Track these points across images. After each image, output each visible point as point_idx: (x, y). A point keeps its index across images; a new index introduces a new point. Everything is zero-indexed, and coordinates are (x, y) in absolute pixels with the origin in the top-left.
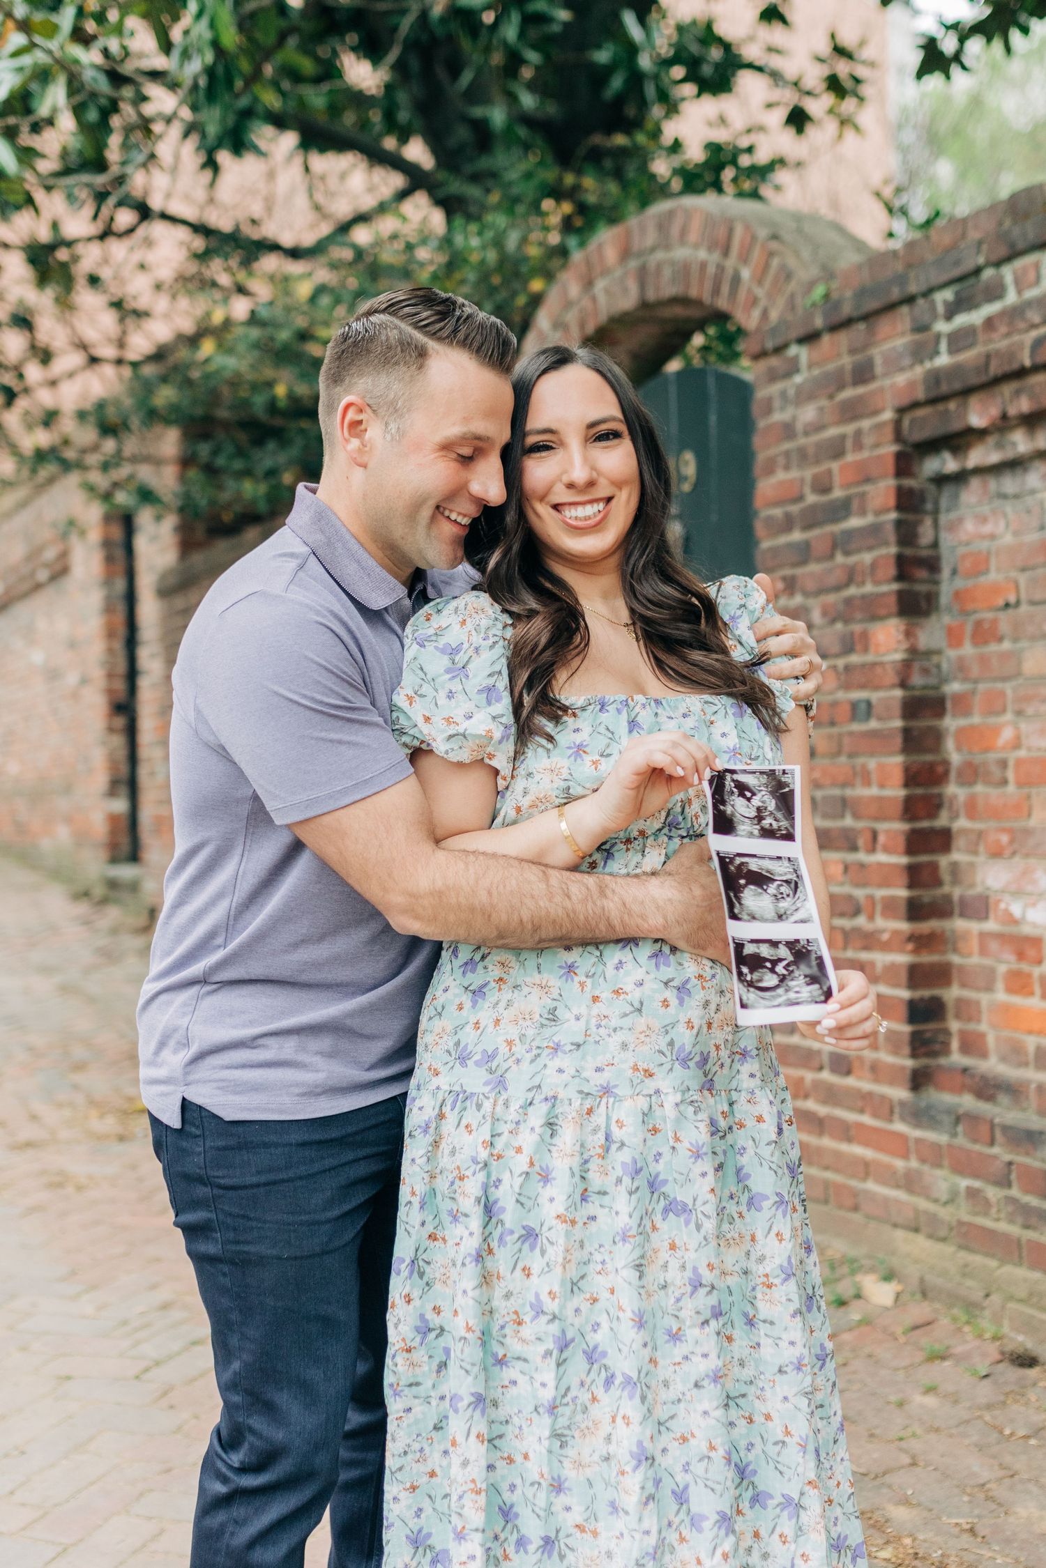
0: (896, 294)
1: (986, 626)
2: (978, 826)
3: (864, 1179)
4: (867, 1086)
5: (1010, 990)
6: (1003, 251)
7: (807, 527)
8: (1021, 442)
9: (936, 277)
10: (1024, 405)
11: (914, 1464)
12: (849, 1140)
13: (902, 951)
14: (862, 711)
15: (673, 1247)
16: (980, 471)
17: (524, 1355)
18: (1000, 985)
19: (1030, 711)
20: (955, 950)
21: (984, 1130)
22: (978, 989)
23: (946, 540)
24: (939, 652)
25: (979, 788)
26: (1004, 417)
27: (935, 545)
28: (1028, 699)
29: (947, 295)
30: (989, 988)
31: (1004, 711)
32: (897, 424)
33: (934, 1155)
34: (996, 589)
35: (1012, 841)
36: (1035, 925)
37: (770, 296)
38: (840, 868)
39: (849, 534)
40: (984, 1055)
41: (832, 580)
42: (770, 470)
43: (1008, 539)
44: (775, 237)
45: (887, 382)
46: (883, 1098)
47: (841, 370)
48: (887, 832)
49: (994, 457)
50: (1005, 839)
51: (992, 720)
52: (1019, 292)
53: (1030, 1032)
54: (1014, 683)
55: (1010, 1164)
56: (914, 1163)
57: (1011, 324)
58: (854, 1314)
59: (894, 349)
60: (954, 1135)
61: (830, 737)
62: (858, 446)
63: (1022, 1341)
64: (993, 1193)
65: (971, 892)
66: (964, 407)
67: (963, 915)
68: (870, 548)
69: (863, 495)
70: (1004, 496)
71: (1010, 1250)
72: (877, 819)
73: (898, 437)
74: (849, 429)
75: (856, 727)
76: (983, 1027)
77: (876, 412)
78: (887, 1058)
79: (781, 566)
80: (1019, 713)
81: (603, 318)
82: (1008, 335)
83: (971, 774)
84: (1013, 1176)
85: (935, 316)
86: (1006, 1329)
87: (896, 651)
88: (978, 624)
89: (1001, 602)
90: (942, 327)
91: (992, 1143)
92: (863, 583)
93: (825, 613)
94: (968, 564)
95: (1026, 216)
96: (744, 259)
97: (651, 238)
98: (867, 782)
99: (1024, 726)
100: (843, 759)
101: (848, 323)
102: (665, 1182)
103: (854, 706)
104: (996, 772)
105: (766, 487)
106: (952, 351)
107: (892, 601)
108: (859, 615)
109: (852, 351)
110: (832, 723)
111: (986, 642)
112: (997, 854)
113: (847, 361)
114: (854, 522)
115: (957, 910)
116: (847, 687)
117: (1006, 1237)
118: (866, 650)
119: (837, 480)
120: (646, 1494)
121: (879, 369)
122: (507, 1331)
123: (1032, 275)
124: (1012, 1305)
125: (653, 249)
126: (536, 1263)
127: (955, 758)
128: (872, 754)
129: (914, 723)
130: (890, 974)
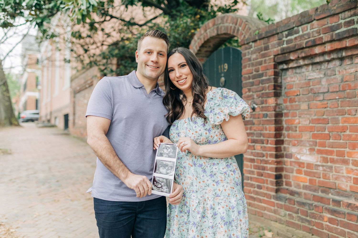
0: (275, 32)
1: (292, 99)
2: (290, 139)
3: (264, 211)
4: (265, 192)
5: (297, 173)
6: (299, 24)
7: (253, 79)
8: (301, 62)
9: (284, 29)
10: (303, 55)
12: (261, 202)
13: (274, 165)
14: (266, 116)
16: (292, 68)
18: (295, 172)
19: (302, 116)
20: (284, 164)
21: (292, 202)
22: (290, 173)
23: (283, 82)
24: (282, 104)
25: (290, 132)
26: (298, 57)
27: (281, 83)
28: (302, 114)
29: (286, 33)
30: (292, 172)
31: (296, 116)
32: (274, 58)
33: (281, 207)
34: (295, 92)
35: (298, 143)
36: (303, 160)
37: (246, 33)
38: (260, 147)
39: (263, 81)
40: (291, 186)
41: (259, 89)
42: (245, 67)
43: (298, 82)
44: (247, 21)
45: (272, 50)
46: (269, 194)
47: (261, 48)
48: (271, 140)
49: (295, 65)
50: (296, 142)
51: (294, 118)
52: (303, 32)
53: (302, 182)
54: (299, 111)
55: (298, 209)
56: (276, 208)
57: (301, 38)
59: (274, 43)
60: (285, 203)
61: (258, 121)
62: (265, 63)
64: (294, 215)
65: (288, 153)
66: (289, 55)
67: (286, 157)
68: (268, 83)
69: (266, 73)
70: (297, 73)
71: (298, 227)
72: (268, 138)
73: (274, 61)
74: (263, 59)
75: (264, 119)
76: (291, 180)
77: (270, 56)
78: (270, 186)
80: (300, 117)
81: (209, 37)
82: (300, 41)
83: (288, 129)
84: (299, 212)
85: (283, 37)
87: (273, 104)
88: (291, 99)
89: (296, 94)
90: (285, 39)
91: (294, 205)
92: (266, 90)
93: (257, 96)
94: (288, 87)
95: (305, 17)
96: (240, 25)
97: (220, 21)
98: (266, 130)
99: (301, 119)
100: (261, 125)
101: (263, 38)
103: (264, 115)
104: (294, 129)
105: (244, 71)
106: (287, 44)
107: (273, 94)
108: (265, 96)
109: (264, 44)
110: (259, 118)
111: (292, 102)
112: (294, 145)
113: (263, 46)
114: (264, 78)
115: (285, 156)
116: (262, 111)
117: (298, 224)
118: (266, 103)
119: (260, 69)
121: (270, 48)
123: (306, 29)
125: (220, 24)
127: (285, 126)
128: (268, 124)
129: (277, 118)
130: (271, 169)
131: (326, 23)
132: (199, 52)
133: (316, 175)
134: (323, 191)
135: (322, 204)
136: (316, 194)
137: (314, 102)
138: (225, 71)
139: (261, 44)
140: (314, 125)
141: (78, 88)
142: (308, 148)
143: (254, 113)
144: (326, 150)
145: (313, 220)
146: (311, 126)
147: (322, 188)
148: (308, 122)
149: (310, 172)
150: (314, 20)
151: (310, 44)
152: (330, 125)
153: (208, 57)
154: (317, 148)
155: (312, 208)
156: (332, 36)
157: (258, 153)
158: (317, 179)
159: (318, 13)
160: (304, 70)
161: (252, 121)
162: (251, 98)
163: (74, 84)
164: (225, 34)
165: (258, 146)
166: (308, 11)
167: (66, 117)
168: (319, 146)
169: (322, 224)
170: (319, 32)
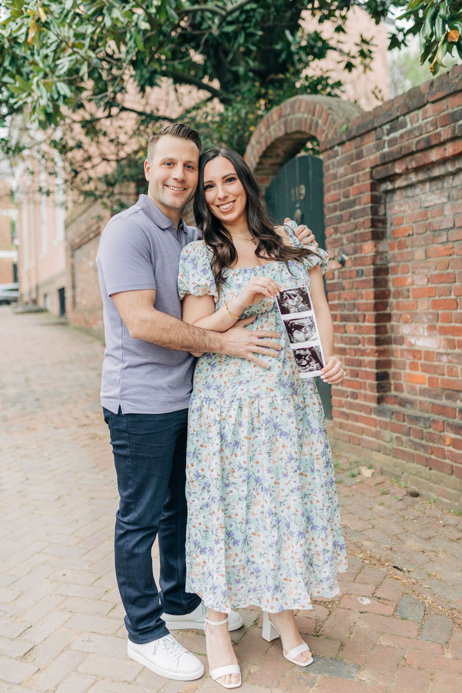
0: (370, 127)
1: (402, 242)
2: (400, 312)
3: (362, 434)
4: (363, 402)
5: (411, 369)
6: (406, 110)
7: (342, 210)
8: (413, 178)
9: (384, 121)
10: (414, 165)
11: (373, 528)
12: (357, 421)
13: (374, 356)
14: (360, 273)
15: (284, 446)
16: (400, 188)
17: (235, 482)
18: (407, 367)
19: (417, 272)
20: (393, 356)
21: (401, 417)
22: (400, 369)
23: (389, 213)
24: (386, 252)
25: (400, 299)
26: (407, 169)
27: (385, 215)
28: (416, 268)
29: (387, 127)
30: (404, 368)
31: (408, 272)
32: (371, 173)
33: (385, 426)
34: (405, 230)
35: (411, 317)
36: (419, 346)
37: (328, 129)
38: (353, 328)
39: (355, 212)
40: (402, 391)
41: (350, 228)
42: (329, 191)
43: (410, 212)
44: (330, 108)
45: (367, 158)
46: (368, 406)
47: (352, 154)
48: (369, 315)
49: (404, 183)
50: (409, 316)
51: (404, 275)
52: (412, 125)
53: (418, 383)
54: (412, 262)
55: (410, 428)
56: (378, 429)
57: (409, 136)
58: (358, 480)
59: (370, 146)
60: (392, 419)
61: (350, 283)
62: (358, 181)
63: (414, 488)
64: (404, 438)
65: (398, 335)
66: (394, 165)
67: (395, 343)
68: (362, 217)
69: (360, 198)
70: (408, 197)
71: (411, 458)
72: (365, 311)
73: (372, 177)
74: (355, 175)
75: (358, 279)
76: (402, 382)
77: (364, 169)
78: (369, 393)
79: (332, 224)
80: (413, 273)
81: (273, 139)
82: (408, 140)
83: (398, 294)
84: (411, 432)
85: (383, 135)
86: (409, 484)
87: (371, 252)
88: (400, 242)
89: (407, 234)
90: (386, 138)
91: (404, 421)
92: (360, 229)
93: (347, 240)
94: (396, 221)
95: (414, 98)
96: (320, 117)
97: (288, 111)
98: (362, 298)
99: (415, 277)
100: (354, 290)
101: (354, 138)
102: (280, 425)
103: (357, 272)
104: (406, 293)
105: (328, 196)
106: (389, 147)
107: (370, 234)
108: (359, 240)
109: (356, 148)
110: (350, 278)
111: (402, 248)
112: (406, 322)
113: (354, 151)
114: (357, 208)
115: (393, 342)
116: (355, 265)
117: (409, 453)
118: (361, 252)
119: (351, 193)
120: (273, 524)
121: (365, 154)
122: (230, 475)
123: (416, 119)
124: (411, 476)
125: (289, 114)
126: (239, 452)
127: (392, 289)
128: (363, 288)
129: (377, 277)
130: (370, 364)
131: (445, 107)
132: (260, 167)
133: (439, 371)
134: (449, 397)
135: (444, 418)
136: (437, 402)
137: (434, 245)
138: (302, 198)
139: (350, 148)
140: (434, 285)
141: (77, 240)
142: (426, 326)
143: (343, 269)
144: (453, 327)
145: (431, 444)
146: (430, 288)
147: (447, 392)
148: (426, 280)
149: (430, 366)
150: (428, 102)
151: (422, 145)
152: (457, 284)
153: (275, 174)
154: (439, 324)
155: (428, 425)
156: (454, 130)
157: (350, 338)
158: (440, 377)
159: (433, 90)
160: (418, 190)
161: (341, 283)
162: (338, 244)
163: (70, 233)
164: (297, 132)
165: (350, 326)
166: (419, 87)
167: (62, 291)
168: (442, 322)
169: (443, 450)
170: (435, 125)
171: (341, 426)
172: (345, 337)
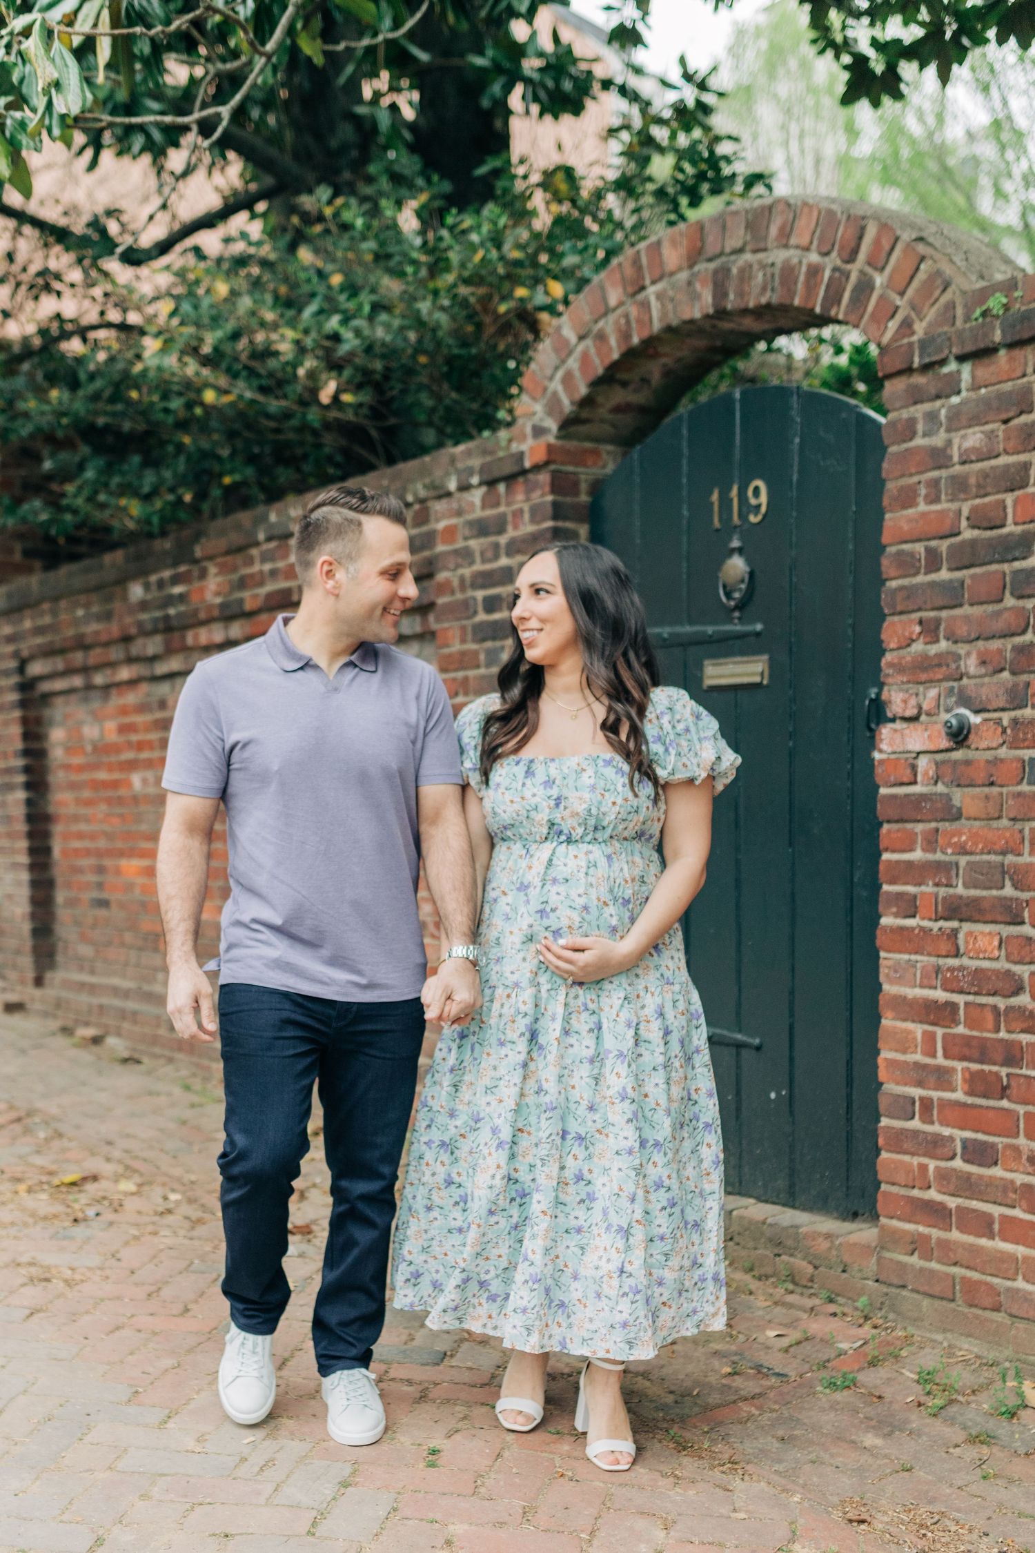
7: (960, 566)
37: (916, 307)
38: (995, 942)
39: (1025, 577)
41: (999, 625)
42: (906, 501)
44: (921, 240)
47: (1026, 390)
61: (987, 798)
74: (1019, 460)
75: (1027, 789)
79: (915, 609)
81: (657, 326)
93: (984, 662)
96: (878, 263)
100: (1004, 823)
105: (896, 521)
110: (991, 783)
116: (1017, 744)
119: (1010, 513)
125: (738, 252)
132: (585, 413)
138: (754, 519)
139: (1017, 370)
143: (958, 755)
153: (625, 439)
157: (979, 974)
161: (945, 798)
162: (942, 672)
165: (979, 934)
171: (917, 1245)
172: (951, 969)
